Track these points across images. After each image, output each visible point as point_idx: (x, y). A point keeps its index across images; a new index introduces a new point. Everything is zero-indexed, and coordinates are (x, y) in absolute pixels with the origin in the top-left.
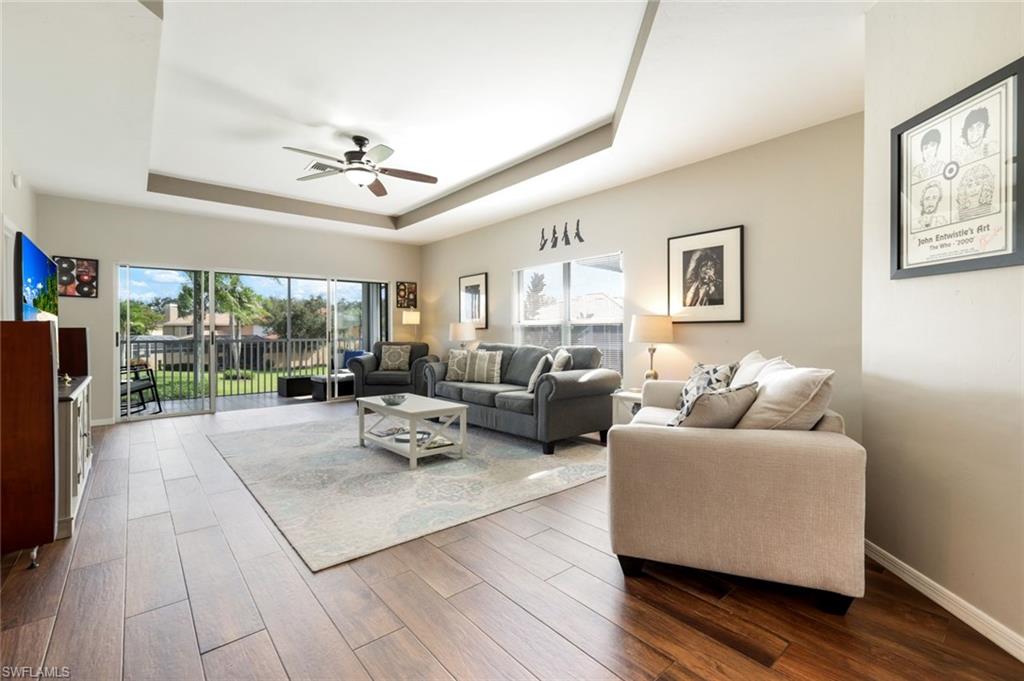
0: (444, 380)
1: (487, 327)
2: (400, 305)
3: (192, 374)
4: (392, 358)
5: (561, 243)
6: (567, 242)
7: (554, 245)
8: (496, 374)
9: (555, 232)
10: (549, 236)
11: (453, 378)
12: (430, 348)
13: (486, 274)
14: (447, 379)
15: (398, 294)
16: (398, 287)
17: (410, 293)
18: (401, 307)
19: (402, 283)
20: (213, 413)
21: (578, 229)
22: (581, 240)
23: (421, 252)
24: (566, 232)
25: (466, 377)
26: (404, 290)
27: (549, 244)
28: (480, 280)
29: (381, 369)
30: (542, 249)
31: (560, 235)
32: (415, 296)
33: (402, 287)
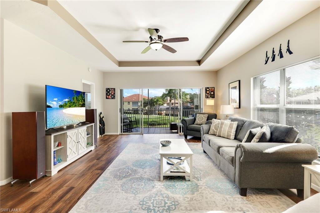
0: (208, 133)
1: (240, 107)
2: (207, 97)
3: (168, 117)
4: (200, 119)
5: (277, 57)
6: (281, 56)
7: (273, 60)
8: (232, 134)
9: (273, 52)
10: (270, 55)
11: (212, 133)
12: (217, 116)
13: (239, 81)
14: (209, 133)
15: (206, 92)
16: (206, 90)
17: (211, 92)
18: (207, 98)
19: (208, 88)
20: (142, 134)
21: (288, 46)
22: (291, 53)
23: (216, 73)
24: (280, 49)
25: (217, 134)
26: (209, 91)
27: (270, 59)
28: (237, 84)
29: (195, 124)
30: (266, 63)
31: (277, 52)
32: (214, 93)
33: (208, 89)
